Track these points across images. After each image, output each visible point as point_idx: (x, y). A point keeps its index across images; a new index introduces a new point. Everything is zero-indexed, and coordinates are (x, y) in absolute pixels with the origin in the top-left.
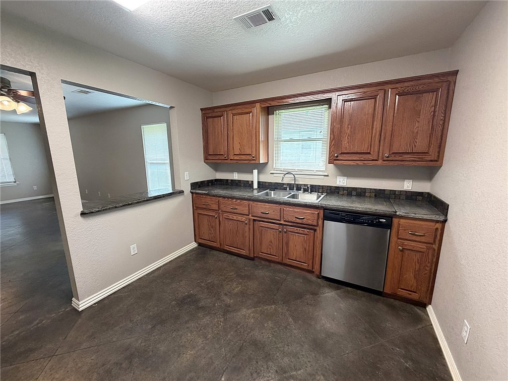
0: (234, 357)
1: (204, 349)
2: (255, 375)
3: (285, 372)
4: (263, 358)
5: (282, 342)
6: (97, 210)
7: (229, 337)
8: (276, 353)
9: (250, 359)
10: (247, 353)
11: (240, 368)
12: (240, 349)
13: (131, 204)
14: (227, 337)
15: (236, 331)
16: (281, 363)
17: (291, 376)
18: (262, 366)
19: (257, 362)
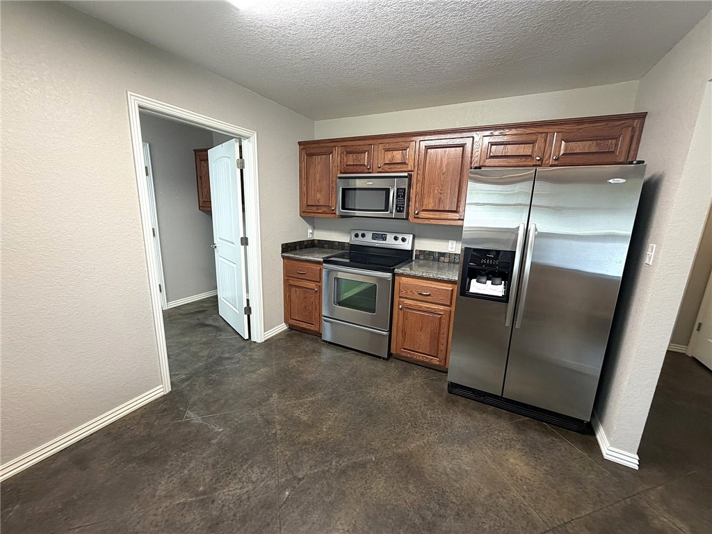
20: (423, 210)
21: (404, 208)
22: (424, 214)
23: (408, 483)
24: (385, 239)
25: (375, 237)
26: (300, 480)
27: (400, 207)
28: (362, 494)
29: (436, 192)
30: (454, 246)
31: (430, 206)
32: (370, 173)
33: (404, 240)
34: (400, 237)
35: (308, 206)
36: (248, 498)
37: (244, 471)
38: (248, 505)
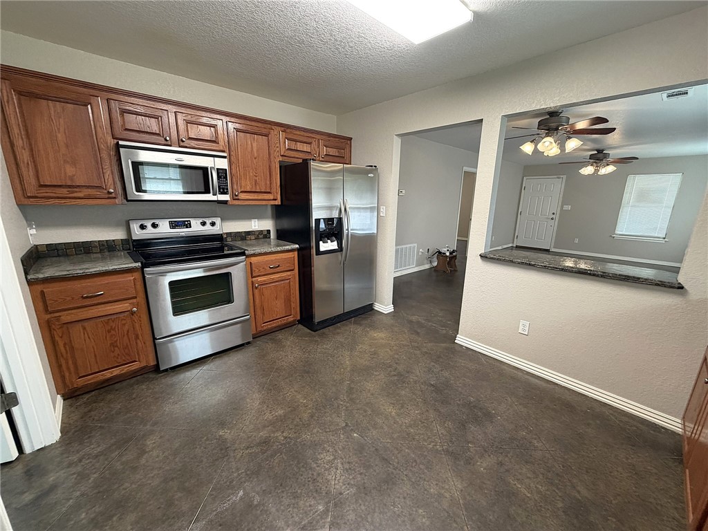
0: (376, 450)
1: (395, 423)
2: (347, 466)
3: (336, 505)
4: (364, 483)
5: (380, 524)
6: (492, 256)
7: (407, 450)
8: (364, 505)
9: (368, 467)
10: (376, 465)
11: (361, 453)
12: (384, 459)
13: (533, 265)
14: (408, 449)
15: (415, 461)
16: (349, 506)
17: (328, 511)
18: (353, 478)
19: (361, 474)
20: (242, 192)
21: (227, 189)
22: (242, 196)
23: (373, 374)
24: (189, 226)
25: (174, 225)
26: (347, 425)
27: (223, 189)
28: (372, 394)
29: (251, 174)
30: (257, 224)
31: (248, 187)
32: (170, 146)
33: (213, 224)
34: (208, 221)
35: (41, 186)
36: (349, 463)
37: (318, 466)
38: (356, 463)
